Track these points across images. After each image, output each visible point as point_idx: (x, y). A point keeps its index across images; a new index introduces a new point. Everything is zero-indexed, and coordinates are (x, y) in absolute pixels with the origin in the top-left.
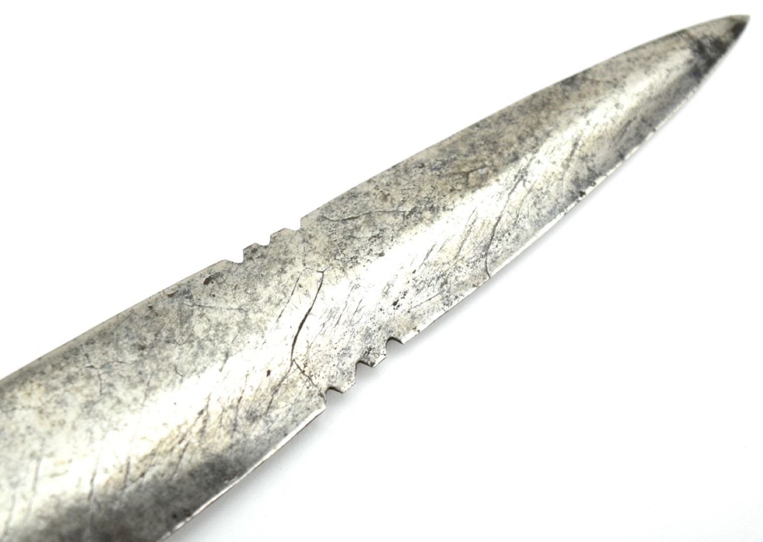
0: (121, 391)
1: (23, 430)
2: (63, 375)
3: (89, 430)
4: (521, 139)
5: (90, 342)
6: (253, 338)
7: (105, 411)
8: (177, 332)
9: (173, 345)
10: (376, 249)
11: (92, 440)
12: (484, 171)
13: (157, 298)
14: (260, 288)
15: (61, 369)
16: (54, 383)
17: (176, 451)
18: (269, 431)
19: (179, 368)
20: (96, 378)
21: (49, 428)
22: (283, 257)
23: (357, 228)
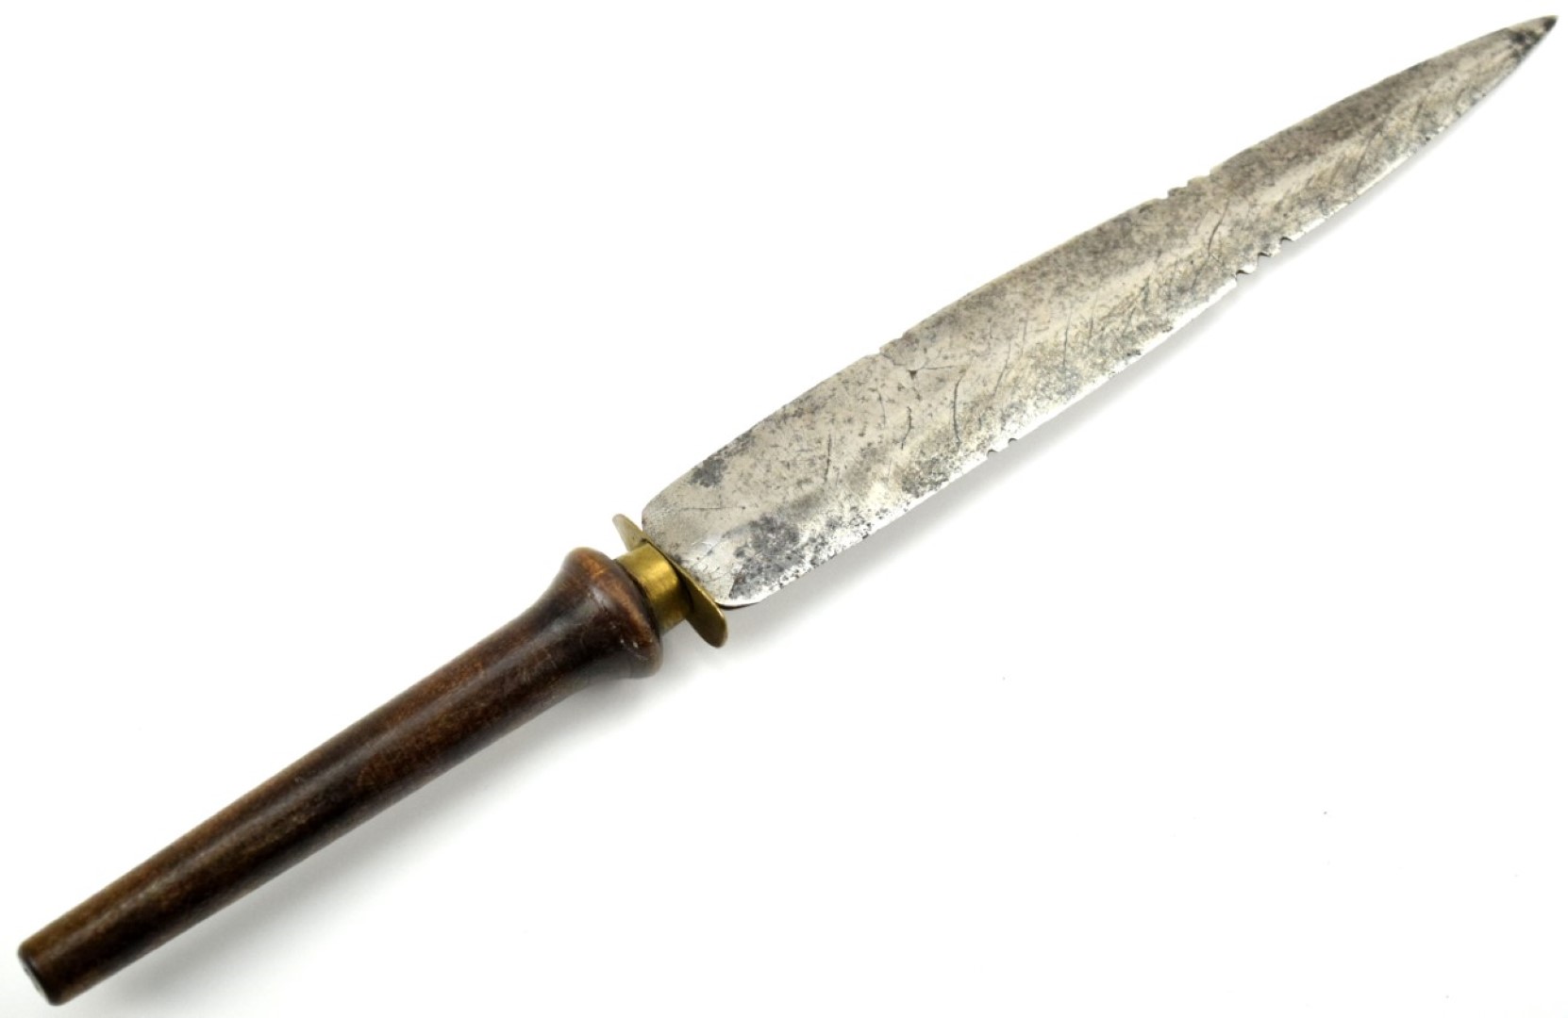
0: (1082, 278)
1: (1012, 306)
2: (1039, 273)
3: (1061, 303)
4: (1377, 106)
5: (1057, 253)
6: (1178, 241)
7: (1072, 291)
8: (1121, 242)
9: (1119, 249)
10: (1268, 181)
12: (1348, 128)
14: (1181, 211)
15: (1038, 270)
16: (1033, 277)
17: (1127, 313)
19: (1125, 263)
21: (1031, 303)
22: (1197, 192)
23: (1253, 170)
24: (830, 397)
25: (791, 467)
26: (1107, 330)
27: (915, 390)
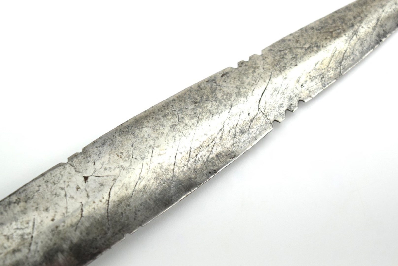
0: (187, 120)
1: (146, 136)
2: (162, 114)
3: (174, 137)
4: (355, 18)
5: (174, 100)
6: (242, 99)
7: (180, 128)
8: (210, 96)
9: (208, 102)
10: (294, 63)
11: (175, 140)
12: (339, 31)
13: (201, 83)
14: (245, 78)
15: (162, 111)
16: (159, 117)
17: (210, 145)
18: (249, 138)
19: (211, 111)
20: (177, 115)
21: (157, 135)
22: (254, 66)
23: (286, 54)
24: (37, 191)
25: (10, 240)
26: (199, 156)
27: (86, 191)
